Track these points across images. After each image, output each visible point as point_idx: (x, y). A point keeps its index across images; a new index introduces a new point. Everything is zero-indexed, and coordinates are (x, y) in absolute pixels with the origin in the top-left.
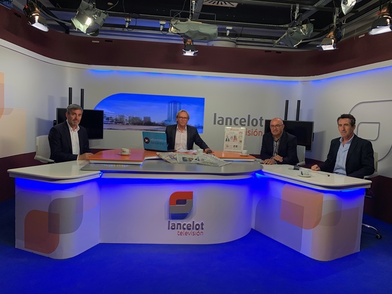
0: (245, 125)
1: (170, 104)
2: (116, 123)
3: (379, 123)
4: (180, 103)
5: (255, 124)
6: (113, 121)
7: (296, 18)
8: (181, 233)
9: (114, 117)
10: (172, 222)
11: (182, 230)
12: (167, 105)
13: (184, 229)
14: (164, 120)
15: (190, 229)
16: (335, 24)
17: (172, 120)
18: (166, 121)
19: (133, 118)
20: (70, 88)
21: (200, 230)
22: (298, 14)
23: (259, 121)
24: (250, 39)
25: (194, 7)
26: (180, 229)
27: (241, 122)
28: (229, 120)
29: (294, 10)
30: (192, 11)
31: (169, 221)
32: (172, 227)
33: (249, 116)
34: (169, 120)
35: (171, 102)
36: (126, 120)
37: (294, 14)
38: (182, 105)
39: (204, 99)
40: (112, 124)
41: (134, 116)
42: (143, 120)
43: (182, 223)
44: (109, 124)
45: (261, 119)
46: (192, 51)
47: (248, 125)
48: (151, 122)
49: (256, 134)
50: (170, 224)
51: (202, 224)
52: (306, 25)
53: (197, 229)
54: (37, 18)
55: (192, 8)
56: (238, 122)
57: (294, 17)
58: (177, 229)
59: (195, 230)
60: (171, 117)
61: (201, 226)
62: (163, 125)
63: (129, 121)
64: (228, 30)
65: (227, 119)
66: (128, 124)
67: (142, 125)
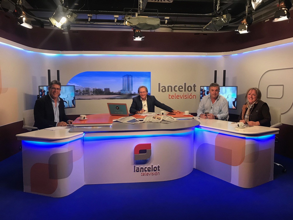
0: (182, 91)
1: (124, 78)
2: (83, 94)
3: (283, 85)
4: (132, 76)
5: (190, 90)
6: (81, 93)
7: (218, 9)
8: (144, 174)
9: (82, 90)
10: (137, 166)
11: (144, 172)
12: (122, 79)
13: (146, 171)
14: (120, 90)
15: (150, 171)
16: (247, 13)
17: (126, 89)
18: (121, 90)
19: (96, 89)
20: (48, 70)
21: (157, 171)
22: (219, 7)
23: (193, 88)
24: (183, 25)
25: (141, 5)
26: (143, 171)
27: (179, 89)
28: (170, 88)
29: (216, 3)
30: (140, 8)
31: (135, 166)
32: (137, 170)
33: (185, 84)
34: (124, 90)
35: (125, 76)
36: (91, 91)
37: (216, 7)
38: (133, 78)
39: (150, 72)
40: (80, 95)
41: (97, 88)
42: (104, 90)
43: (144, 166)
44: (78, 95)
45: (195, 86)
46: (140, 37)
47: (185, 91)
48: (110, 92)
49: (191, 97)
50: (136, 168)
51: (159, 167)
52: (225, 15)
53: (155, 171)
54: (24, 19)
55: (140, 6)
56: (177, 89)
57: (217, 9)
58: (141, 171)
59: (153, 172)
60: (125, 88)
61: (157, 168)
62: (119, 94)
63: (93, 92)
64: (166, 19)
65: (168, 87)
66: (92, 94)
67: (103, 95)
